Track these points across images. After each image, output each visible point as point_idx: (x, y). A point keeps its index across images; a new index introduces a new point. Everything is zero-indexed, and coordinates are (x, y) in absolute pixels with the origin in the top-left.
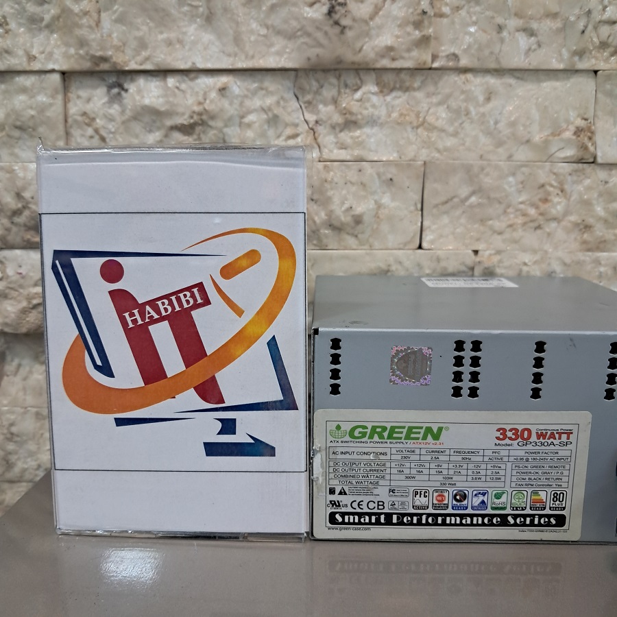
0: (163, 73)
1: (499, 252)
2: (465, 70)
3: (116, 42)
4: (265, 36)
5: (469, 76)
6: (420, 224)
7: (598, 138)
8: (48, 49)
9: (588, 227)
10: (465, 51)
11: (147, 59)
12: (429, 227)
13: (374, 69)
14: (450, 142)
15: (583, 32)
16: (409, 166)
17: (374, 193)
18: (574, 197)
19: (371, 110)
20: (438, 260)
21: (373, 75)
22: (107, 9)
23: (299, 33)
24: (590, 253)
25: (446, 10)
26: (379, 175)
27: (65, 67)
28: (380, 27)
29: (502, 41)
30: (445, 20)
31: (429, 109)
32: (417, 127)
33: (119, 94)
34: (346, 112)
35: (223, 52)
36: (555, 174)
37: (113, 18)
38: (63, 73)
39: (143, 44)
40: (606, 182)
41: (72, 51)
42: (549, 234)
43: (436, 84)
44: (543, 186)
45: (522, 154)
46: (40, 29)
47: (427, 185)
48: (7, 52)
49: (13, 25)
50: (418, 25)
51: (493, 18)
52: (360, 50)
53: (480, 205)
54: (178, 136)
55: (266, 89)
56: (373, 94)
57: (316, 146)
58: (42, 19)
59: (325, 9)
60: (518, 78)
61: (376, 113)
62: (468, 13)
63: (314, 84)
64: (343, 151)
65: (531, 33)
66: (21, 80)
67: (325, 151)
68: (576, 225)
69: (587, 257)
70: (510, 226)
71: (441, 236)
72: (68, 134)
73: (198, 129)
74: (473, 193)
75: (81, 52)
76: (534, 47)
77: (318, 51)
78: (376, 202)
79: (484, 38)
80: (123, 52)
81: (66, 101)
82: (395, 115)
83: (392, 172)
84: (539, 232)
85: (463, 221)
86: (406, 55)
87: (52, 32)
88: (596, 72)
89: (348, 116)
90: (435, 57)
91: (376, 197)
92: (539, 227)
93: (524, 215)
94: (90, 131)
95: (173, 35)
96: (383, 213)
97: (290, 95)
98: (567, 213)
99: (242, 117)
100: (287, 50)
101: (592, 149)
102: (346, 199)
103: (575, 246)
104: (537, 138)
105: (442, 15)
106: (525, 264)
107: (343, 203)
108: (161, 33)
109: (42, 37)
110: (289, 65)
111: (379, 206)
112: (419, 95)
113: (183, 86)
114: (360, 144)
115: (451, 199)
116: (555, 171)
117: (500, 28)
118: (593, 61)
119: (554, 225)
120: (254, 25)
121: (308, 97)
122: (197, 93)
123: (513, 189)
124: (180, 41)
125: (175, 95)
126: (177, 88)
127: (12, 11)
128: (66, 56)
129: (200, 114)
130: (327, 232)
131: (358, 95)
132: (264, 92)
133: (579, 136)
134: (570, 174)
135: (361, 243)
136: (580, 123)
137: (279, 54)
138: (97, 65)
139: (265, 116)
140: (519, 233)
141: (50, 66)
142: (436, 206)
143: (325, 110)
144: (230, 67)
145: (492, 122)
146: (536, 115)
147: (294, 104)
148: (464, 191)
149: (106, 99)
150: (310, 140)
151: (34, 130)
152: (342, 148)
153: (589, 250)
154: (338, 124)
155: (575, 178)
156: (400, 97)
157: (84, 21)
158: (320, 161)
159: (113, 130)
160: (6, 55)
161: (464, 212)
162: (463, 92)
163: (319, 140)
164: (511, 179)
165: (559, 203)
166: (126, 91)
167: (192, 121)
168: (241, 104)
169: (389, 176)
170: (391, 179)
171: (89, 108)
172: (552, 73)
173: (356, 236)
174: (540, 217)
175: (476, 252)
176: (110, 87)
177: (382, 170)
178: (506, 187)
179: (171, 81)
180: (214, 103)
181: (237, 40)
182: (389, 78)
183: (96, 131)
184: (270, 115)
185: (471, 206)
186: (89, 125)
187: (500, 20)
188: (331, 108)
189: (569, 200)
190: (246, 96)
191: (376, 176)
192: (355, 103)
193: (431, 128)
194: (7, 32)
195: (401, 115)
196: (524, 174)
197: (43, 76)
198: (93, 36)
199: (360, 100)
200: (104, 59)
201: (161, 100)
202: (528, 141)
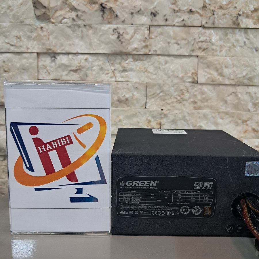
0: (68, 54)
1: (169, 110)
2: (159, 55)
3: (54, 44)
4: (99, 44)
5: (160, 57)
6: (145, 101)
7: (199, 76)
8: (33, 46)
9: (195, 102)
10: (159, 49)
11: (63, 49)
12: (148, 102)
13: (132, 54)
14: (154, 77)
15: (193, 45)
16: (142, 84)
17: (131, 91)
18: (192, 93)
19: (131, 66)
20: (151, 112)
21: (131, 56)
22: (51, 34)
23: (109, 43)
24: (196, 111)
25: (153, 37)
26: (133, 86)
27: (38, 51)
28: (133, 42)
29: (170, 46)
30: (153, 40)
31: (148, 66)
32: (145, 72)
33: (54, 60)
34: (123, 67)
35: (86, 48)
36: (185, 86)
37: (53, 37)
38: (37, 53)
39: (62, 45)
40: (201, 89)
41: (40, 47)
42: (184, 105)
43: (150, 59)
44: (182, 90)
45: (176, 81)
46: (31, 40)
47: (147, 89)
48: (21, 46)
49: (23, 39)
50: (144, 41)
51: (167, 40)
52: (127, 49)
53: (163, 96)
54: (72, 73)
55: (99, 59)
56: (131, 61)
57: (114, 77)
58: (31, 37)
59: (117, 36)
60: (175, 57)
61: (132, 67)
62: (160, 38)
63: (114, 58)
64: (122, 79)
65: (178, 44)
66: (25, 55)
67: (117, 78)
68: (192, 102)
69: (195, 112)
70: (172, 102)
71: (152, 105)
72: (38, 71)
73: (78, 71)
74: (161, 92)
75: (43, 47)
76: (179, 48)
77: (115, 48)
78: (132, 94)
79: (164, 45)
80: (56, 47)
81: (38, 61)
82: (138, 68)
83: (137, 85)
84: (181, 104)
85: (158, 100)
86: (141, 50)
87: (34, 41)
88: (198, 56)
89: (124, 68)
90: (150, 51)
91: (132, 93)
92: (181, 102)
93: (176, 99)
94: (45, 71)
95: (71, 42)
96: (135, 97)
97: (107, 61)
98: (190, 98)
99: (92, 67)
100: (106, 48)
101: (196, 79)
102: (123, 93)
103: (192, 108)
104: (180, 76)
105: (152, 38)
106: (176, 113)
107: (122, 94)
108: (67, 42)
109: (31, 42)
110: (106, 52)
111: (133, 95)
112: (145, 62)
113: (74, 58)
114: (127, 76)
115: (155, 93)
116: (186, 86)
117: (169, 43)
118: (197, 53)
119: (185, 102)
120: (96, 40)
121: (112, 62)
122: (78, 60)
123: (173, 91)
124: (73, 44)
125: (72, 61)
126: (72, 58)
127: (23, 34)
128: (39, 48)
129: (79, 67)
130: (117, 103)
131: (127, 62)
132: (98, 60)
133: (192, 75)
134: (190, 87)
135: (128, 106)
136: (193, 71)
137: (103, 49)
138: (48, 51)
139: (99, 68)
140: (175, 104)
141: (34, 51)
142: (150, 96)
143: (117, 66)
144: (88, 53)
145: (167, 71)
146: (180, 68)
147: (108, 64)
148: (158, 92)
149: (50, 61)
150: (112, 75)
151: (28, 70)
152: (122, 78)
153: (196, 109)
154: (121, 71)
155: (192, 88)
156: (140, 63)
157: (45, 38)
158: (115, 81)
159: (52, 70)
160: (20, 47)
161: (158, 98)
162: (158, 62)
163: (115, 75)
164: (172, 88)
165: (187, 95)
166: (57, 59)
167: (77, 69)
168: (92, 64)
169: (136, 86)
170: (137, 88)
171: (45, 63)
172: (185, 56)
173: (126, 104)
174: (181, 100)
175: (162, 110)
176: (52, 57)
177: (134, 84)
178: (171, 90)
179: (70, 56)
180: (83, 63)
181: (91, 44)
182: (136, 57)
183: (47, 71)
184: (100, 67)
185: (161, 96)
186: (45, 69)
187: (169, 40)
188: (119, 65)
189: (190, 94)
190: (93, 61)
191: (132, 87)
192: (126, 64)
193: (149, 72)
194: (21, 40)
195: (140, 68)
196: (176, 86)
197: (31, 54)
198: (47, 43)
199: (127, 64)
200: (50, 49)
201: (67, 62)
202: (177, 77)
